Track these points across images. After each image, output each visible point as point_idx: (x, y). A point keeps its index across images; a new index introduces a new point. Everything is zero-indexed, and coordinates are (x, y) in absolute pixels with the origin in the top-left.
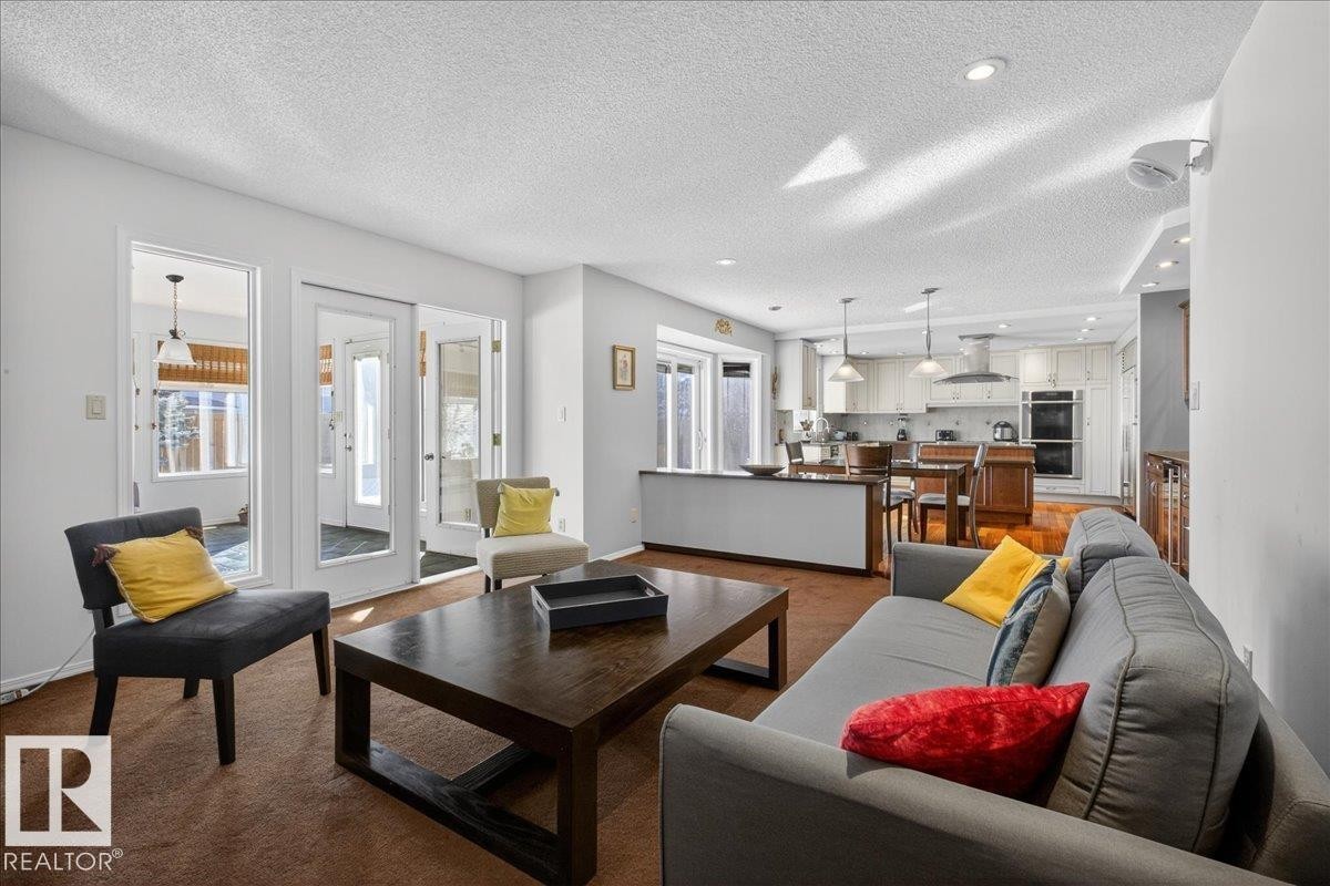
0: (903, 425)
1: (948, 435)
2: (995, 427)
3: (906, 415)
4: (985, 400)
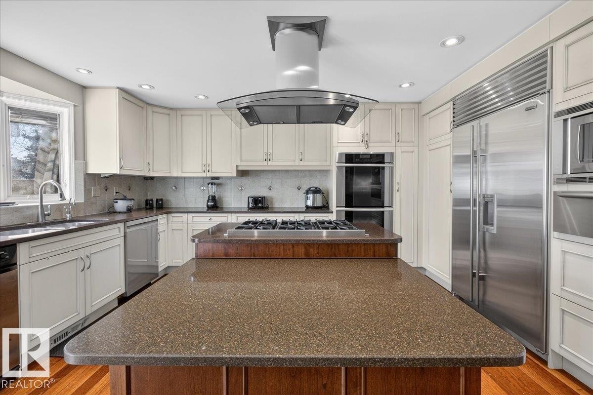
0: (212, 190)
1: (261, 202)
2: (307, 192)
3: (217, 178)
4: (297, 162)
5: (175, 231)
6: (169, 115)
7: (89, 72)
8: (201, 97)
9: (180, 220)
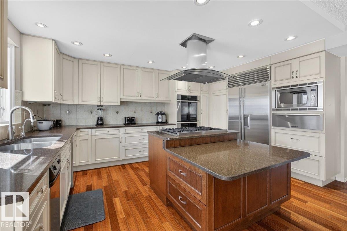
1: (133, 120)
2: (157, 114)
3: (102, 106)
4: (155, 98)
5: (81, 141)
6: (73, 62)
7: (46, 26)
8: (108, 55)
9: (86, 133)
